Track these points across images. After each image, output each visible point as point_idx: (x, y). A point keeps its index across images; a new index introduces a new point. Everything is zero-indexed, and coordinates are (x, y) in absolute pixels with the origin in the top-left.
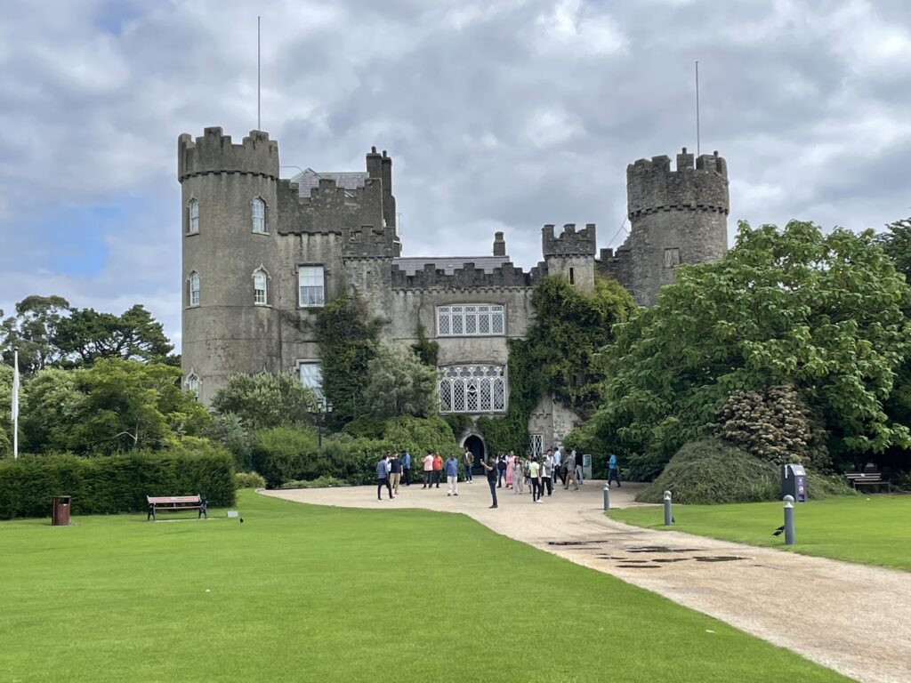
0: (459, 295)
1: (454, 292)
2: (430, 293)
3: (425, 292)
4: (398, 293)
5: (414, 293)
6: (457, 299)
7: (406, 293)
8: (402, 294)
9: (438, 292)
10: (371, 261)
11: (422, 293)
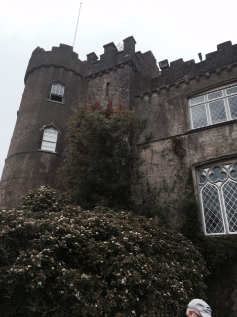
0: (215, 79)
1: (208, 78)
2: (178, 87)
3: (172, 89)
4: (142, 98)
5: (159, 93)
6: (212, 83)
7: (150, 96)
8: (146, 98)
9: (187, 84)
10: (112, 73)
11: (168, 90)
